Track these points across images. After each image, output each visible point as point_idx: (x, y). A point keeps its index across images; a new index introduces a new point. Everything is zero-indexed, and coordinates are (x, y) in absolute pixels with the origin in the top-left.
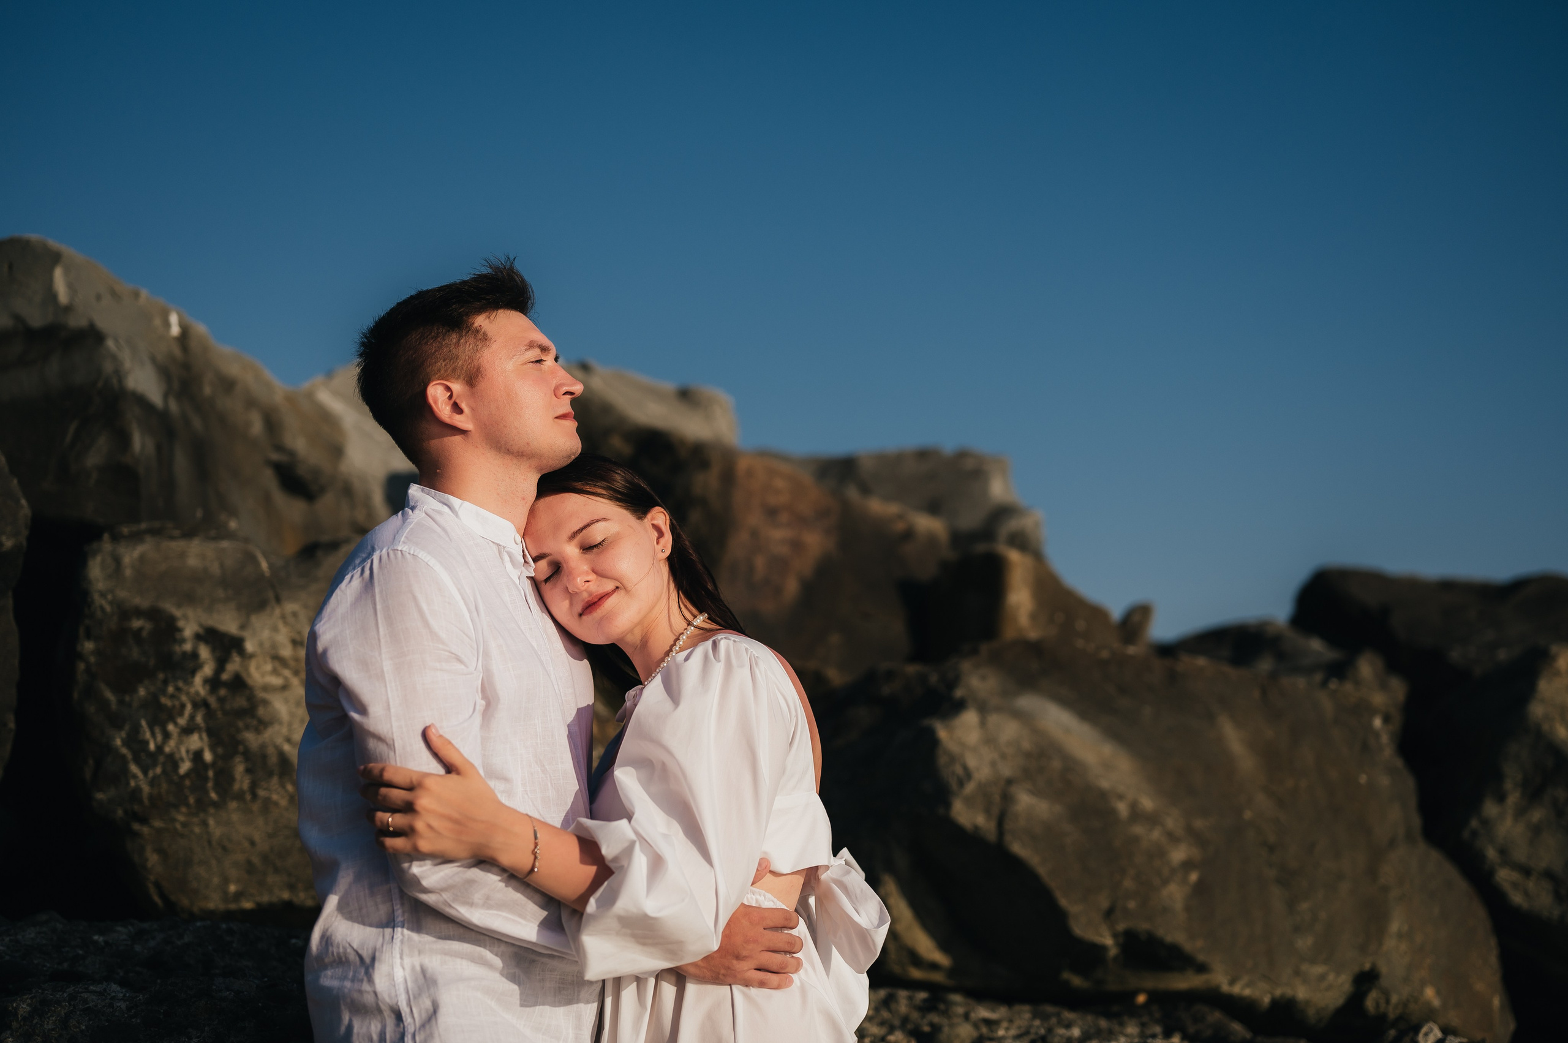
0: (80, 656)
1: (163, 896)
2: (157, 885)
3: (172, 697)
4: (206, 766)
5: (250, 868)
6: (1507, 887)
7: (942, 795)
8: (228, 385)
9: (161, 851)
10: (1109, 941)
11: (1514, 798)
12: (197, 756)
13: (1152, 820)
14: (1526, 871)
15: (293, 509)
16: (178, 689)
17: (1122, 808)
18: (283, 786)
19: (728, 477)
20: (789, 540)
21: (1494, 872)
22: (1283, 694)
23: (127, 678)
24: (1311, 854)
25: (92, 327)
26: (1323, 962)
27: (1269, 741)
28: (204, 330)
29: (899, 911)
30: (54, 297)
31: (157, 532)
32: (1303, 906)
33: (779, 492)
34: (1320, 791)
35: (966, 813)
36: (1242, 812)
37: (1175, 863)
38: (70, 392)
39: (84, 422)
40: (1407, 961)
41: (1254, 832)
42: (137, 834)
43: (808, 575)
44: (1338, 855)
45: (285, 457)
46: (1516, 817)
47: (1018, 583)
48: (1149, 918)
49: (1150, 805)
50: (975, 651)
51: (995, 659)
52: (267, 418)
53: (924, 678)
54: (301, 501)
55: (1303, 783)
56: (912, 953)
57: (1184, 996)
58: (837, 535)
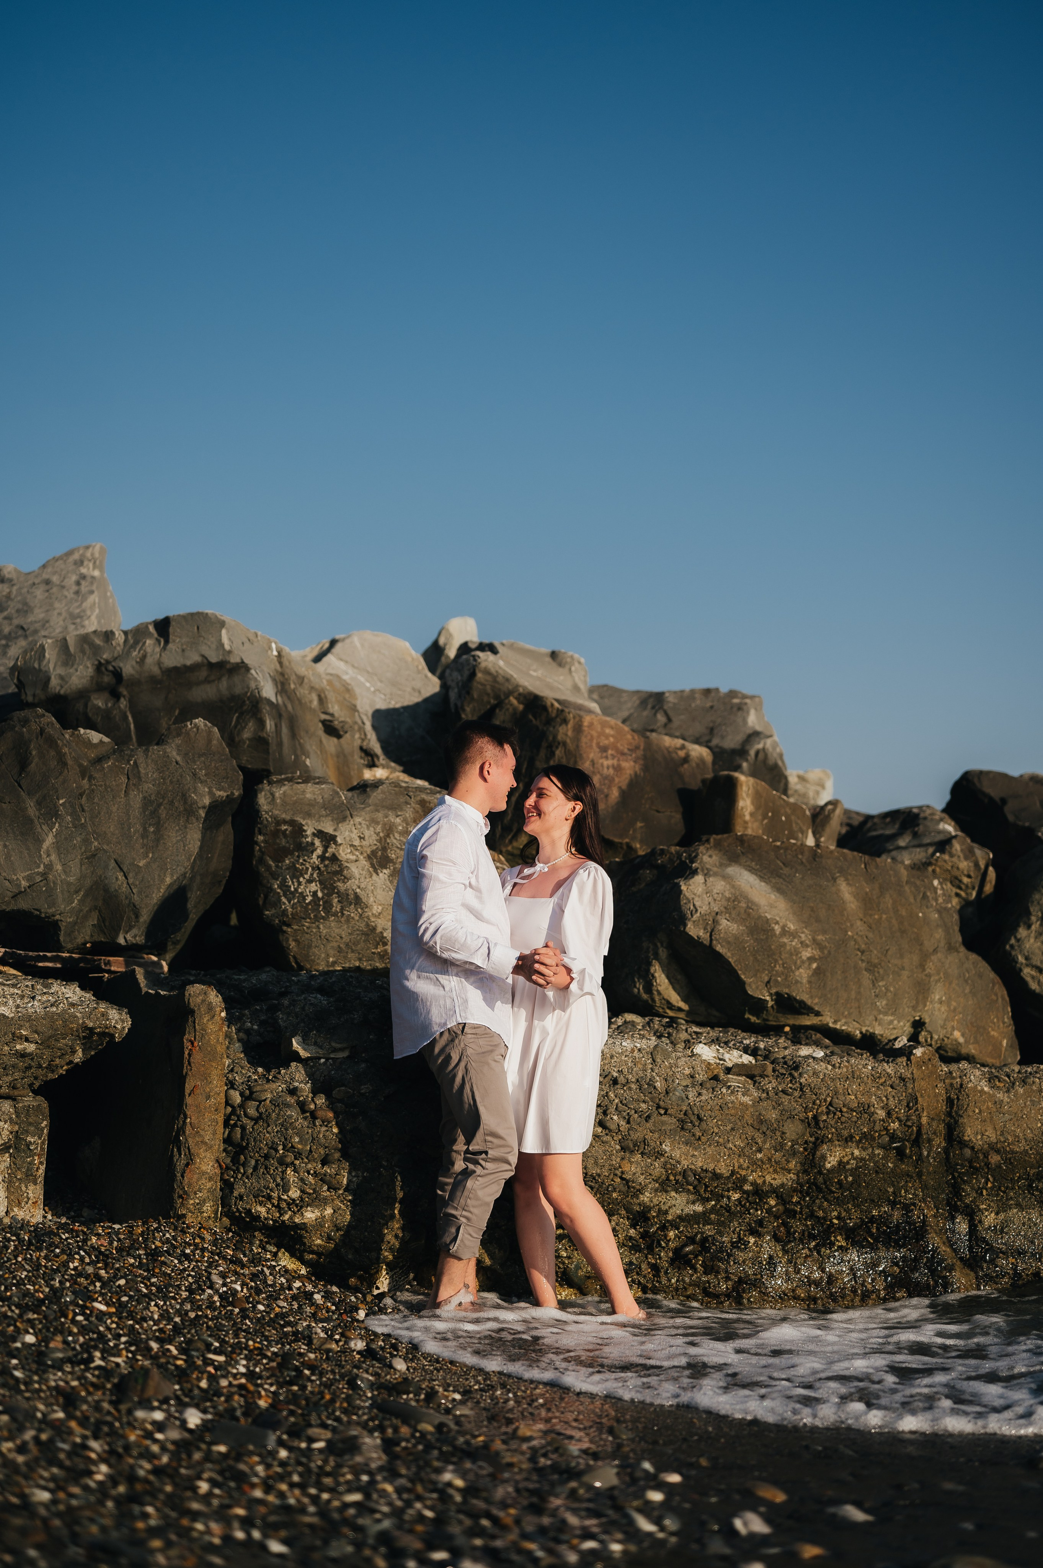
0: (256, 843)
1: (297, 963)
2: (294, 957)
3: (302, 864)
4: (319, 899)
5: (340, 950)
6: (1028, 979)
7: (682, 920)
8: (301, 679)
9: (296, 940)
10: (768, 998)
11: (1036, 926)
12: (315, 894)
13: (793, 935)
15: (331, 743)
16: (304, 860)
17: (777, 929)
18: (357, 910)
19: (578, 729)
20: (613, 766)
21: (1021, 970)
22: (877, 867)
23: (280, 854)
24: (885, 956)
25: (243, 662)
26: (892, 1014)
27: (867, 893)
28: (286, 649)
29: (661, 981)
30: (222, 645)
31: (290, 780)
32: (881, 984)
33: (607, 737)
34: (894, 921)
35: (694, 930)
36: (846, 932)
37: (804, 958)
38: (233, 698)
39: (241, 714)
40: (944, 1016)
41: (853, 943)
42: (285, 932)
43: (624, 787)
44: (902, 957)
45: (327, 717)
46: (1036, 938)
47: (744, 795)
48: (789, 987)
49: (792, 927)
50: (708, 841)
51: (718, 846)
52: (319, 696)
53: (679, 855)
54: (335, 740)
55: (884, 916)
56: (668, 1002)
57: (807, 1028)
58: (642, 762)
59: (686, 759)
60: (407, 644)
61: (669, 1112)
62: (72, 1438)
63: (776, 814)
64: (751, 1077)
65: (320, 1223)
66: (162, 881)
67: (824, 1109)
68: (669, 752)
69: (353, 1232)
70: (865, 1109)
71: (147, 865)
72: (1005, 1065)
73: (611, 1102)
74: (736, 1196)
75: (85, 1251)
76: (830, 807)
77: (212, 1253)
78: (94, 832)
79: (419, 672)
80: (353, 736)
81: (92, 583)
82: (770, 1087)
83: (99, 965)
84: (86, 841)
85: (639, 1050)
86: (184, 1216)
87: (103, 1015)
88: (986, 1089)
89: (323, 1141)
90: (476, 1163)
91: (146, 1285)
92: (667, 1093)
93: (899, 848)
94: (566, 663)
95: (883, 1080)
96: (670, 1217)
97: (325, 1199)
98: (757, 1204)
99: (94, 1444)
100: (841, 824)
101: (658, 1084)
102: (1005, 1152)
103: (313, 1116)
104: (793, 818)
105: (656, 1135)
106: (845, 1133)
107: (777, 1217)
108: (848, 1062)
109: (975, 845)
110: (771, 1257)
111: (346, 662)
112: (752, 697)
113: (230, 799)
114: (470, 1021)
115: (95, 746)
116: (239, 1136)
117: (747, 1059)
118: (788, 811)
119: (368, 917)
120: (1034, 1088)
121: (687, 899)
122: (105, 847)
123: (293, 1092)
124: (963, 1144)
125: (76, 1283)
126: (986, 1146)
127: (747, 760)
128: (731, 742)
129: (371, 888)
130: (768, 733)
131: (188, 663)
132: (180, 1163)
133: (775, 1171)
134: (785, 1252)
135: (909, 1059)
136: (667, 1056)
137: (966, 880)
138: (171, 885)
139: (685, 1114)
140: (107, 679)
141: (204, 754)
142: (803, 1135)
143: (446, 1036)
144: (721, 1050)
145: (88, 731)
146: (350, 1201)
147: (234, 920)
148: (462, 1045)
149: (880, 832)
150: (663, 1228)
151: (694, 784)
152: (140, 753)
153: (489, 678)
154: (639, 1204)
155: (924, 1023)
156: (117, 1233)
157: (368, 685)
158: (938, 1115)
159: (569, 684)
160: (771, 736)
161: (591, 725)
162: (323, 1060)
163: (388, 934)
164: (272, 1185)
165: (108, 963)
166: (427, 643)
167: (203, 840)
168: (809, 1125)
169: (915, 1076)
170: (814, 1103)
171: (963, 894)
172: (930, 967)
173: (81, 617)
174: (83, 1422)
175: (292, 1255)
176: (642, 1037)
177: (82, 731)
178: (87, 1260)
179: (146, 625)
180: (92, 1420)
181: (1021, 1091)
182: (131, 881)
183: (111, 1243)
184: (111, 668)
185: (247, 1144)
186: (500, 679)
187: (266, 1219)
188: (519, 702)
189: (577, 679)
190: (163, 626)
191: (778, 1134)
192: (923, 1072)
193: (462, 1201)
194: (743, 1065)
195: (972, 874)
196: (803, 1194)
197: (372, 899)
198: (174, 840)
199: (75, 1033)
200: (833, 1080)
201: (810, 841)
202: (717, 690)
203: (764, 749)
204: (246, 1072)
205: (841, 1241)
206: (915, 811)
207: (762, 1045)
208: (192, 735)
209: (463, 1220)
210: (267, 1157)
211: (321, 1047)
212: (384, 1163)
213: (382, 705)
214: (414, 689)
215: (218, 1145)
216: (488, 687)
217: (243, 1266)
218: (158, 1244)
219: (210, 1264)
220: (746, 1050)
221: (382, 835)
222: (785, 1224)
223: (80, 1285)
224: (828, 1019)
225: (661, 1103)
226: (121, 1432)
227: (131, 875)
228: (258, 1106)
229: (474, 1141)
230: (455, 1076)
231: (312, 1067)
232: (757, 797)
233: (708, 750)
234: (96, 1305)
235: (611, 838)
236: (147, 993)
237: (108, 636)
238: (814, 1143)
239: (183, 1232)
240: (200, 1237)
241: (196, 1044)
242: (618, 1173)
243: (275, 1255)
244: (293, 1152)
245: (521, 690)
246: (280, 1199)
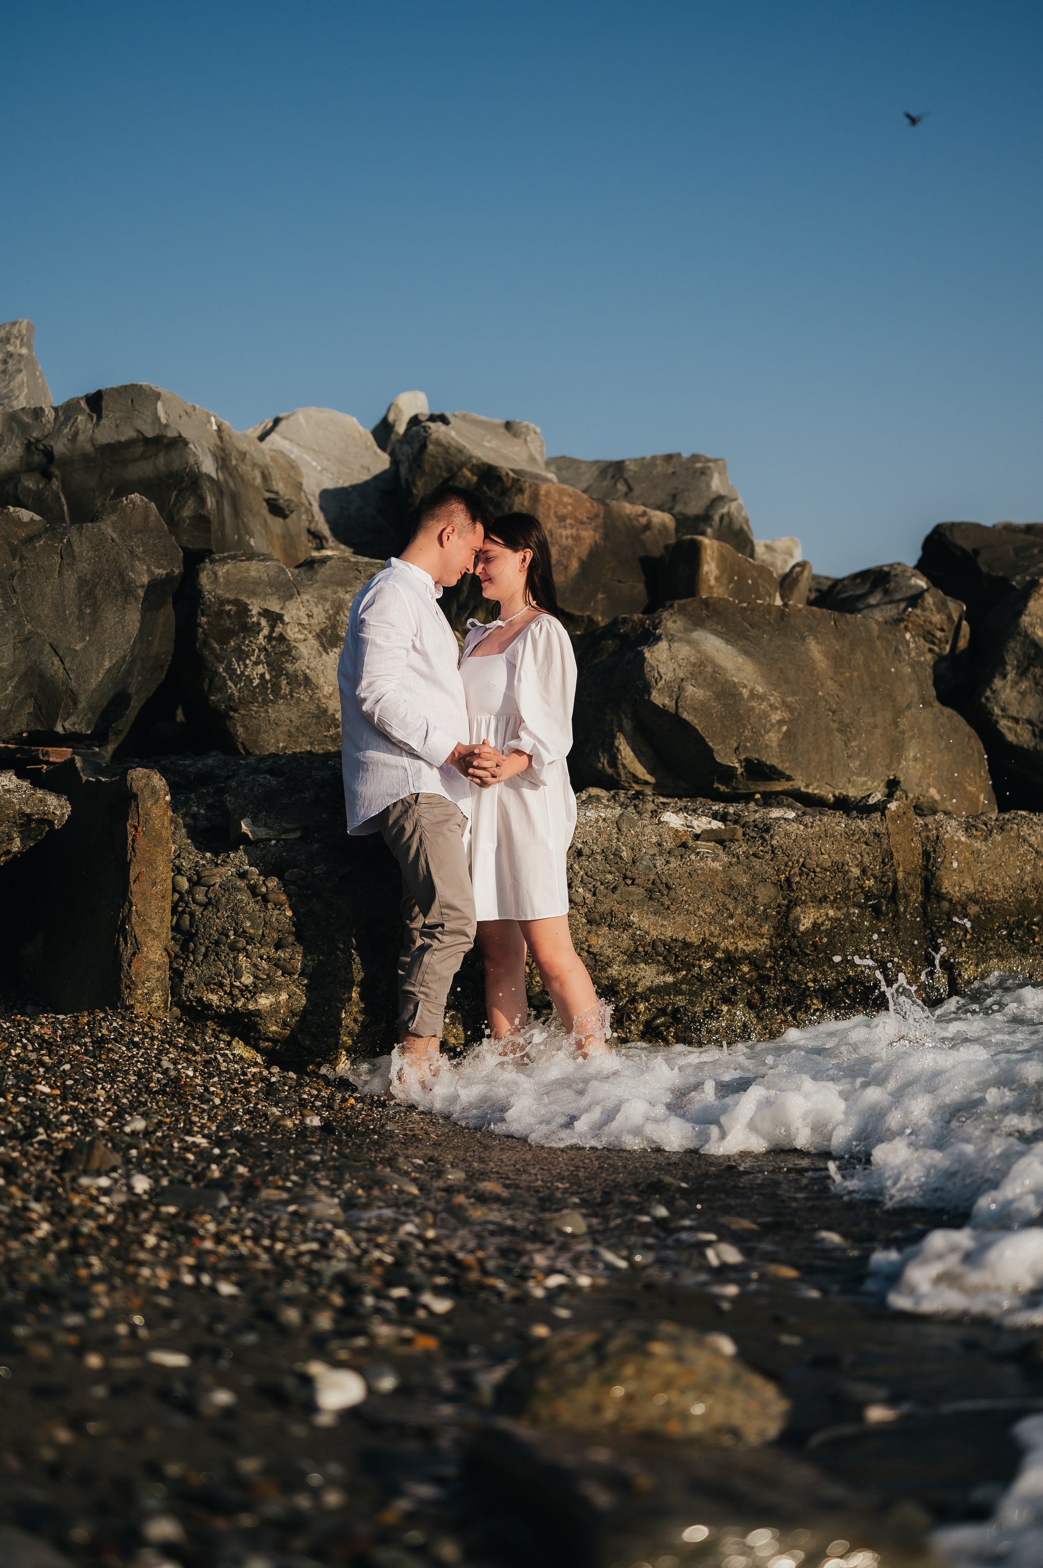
0: (199, 625)
1: (245, 749)
2: (243, 744)
3: (248, 646)
4: (267, 682)
5: (290, 734)
6: (1005, 731)
7: (647, 688)
8: (243, 455)
9: (244, 726)
10: (737, 765)
11: (1011, 675)
12: (262, 676)
13: (762, 698)
14: (1016, 720)
15: (276, 524)
16: (250, 642)
17: (745, 692)
18: (307, 692)
20: (572, 536)
21: (997, 722)
22: (847, 623)
23: (224, 636)
24: (857, 714)
25: (180, 436)
26: (866, 775)
27: (837, 651)
28: (227, 424)
29: (626, 753)
30: (158, 419)
31: (233, 558)
32: (853, 744)
33: (565, 505)
34: (866, 678)
35: (659, 698)
36: (817, 692)
37: (774, 721)
38: (171, 474)
39: (181, 491)
40: (919, 774)
41: (823, 703)
42: (232, 718)
43: (584, 557)
44: (874, 714)
45: (272, 496)
46: (1012, 687)
47: (709, 559)
48: (758, 752)
49: (761, 690)
50: (671, 606)
51: (682, 610)
52: (263, 473)
53: (642, 622)
54: (281, 520)
55: (856, 674)
56: (634, 776)
57: (778, 793)
58: (601, 531)
59: (648, 526)
60: (355, 420)
61: (636, 882)
62: (12, 1202)
63: (742, 577)
64: (721, 842)
65: (275, 1009)
66: (101, 665)
67: (797, 870)
68: (630, 519)
69: (309, 1017)
70: (839, 868)
71: (84, 649)
72: (982, 814)
73: (576, 874)
74: (708, 965)
75: (27, 1039)
76: (798, 569)
77: (162, 1041)
78: (27, 614)
79: (367, 448)
80: (299, 517)
81: (19, 361)
82: (740, 851)
83: (37, 756)
84: (19, 624)
85: (604, 820)
86: (132, 1006)
87: (41, 801)
88: (963, 839)
89: (276, 924)
90: (433, 937)
91: (91, 1069)
92: (634, 862)
93: (870, 606)
94: (521, 432)
95: (857, 837)
96: (639, 990)
97: (280, 984)
98: (729, 971)
99: (36, 1206)
100: (810, 590)
101: (624, 854)
102: (984, 902)
103: (265, 899)
104: (760, 580)
105: (624, 906)
106: (819, 894)
107: (750, 984)
108: (820, 820)
109: (948, 598)
110: (745, 1025)
111: (291, 441)
112: (715, 461)
113: (169, 577)
114: (424, 790)
115: (26, 525)
116: (188, 923)
117: (716, 825)
118: (755, 574)
119: (319, 699)
120: (1012, 834)
121: (651, 666)
122: (39, 631)
123: (243, 875)
124: (940, 897)
125: (18, 1068)
126: (964, 897)
127: (711, 526)
128: (694, 508)
129: (321, 668)
130: (733, 497)
131: (123, 439)
132: (127, 953)
133: (748, 937)
134: (760, 1018)
135: (883, 814)
136: (633, 824)
137: (939, 634)
138: (109, 670)
139: (653, 883)
140: (37, 459)
141: (141, 531)
142: (776, 898)
143: (399, 807)
144: (689, 818)
145: (18, 509)
146: (305, 985)
147: (180, 716)
148: (416, 816)
149: (850, 593)
150: (633, 1001)
151: (657, 551)
152: (74, 529)
153: (440, 449)
154: (608, 978)
155: (899, 782)
156: (62, 1022)
157: (314, 463)
158: (913, 869)
159: (525, 455)
160: (735, 499)
161: (548, 493)
162: (273, 842)
163: (338, 716)
164: (224, 972)
165: (46, 754)
166: (376, 420)
167: (142, 621)
168: (782, 887)
169: (890, 831)
170: (786, 865)
171: (936, 649)
172: (904, 723)
173: (9, 397)
174: (25, 1187)
175: (247, 1043)
176: (606, 807)
177: (11, 509)
178: (30, 1047)
179: (77, 400)
180: (34, 1186)
181: (999, 838)
182: (67, 666)
183: (55, 1031)
184: (41, 447)
185: (197, 931)
186: (452, 450)
187: (218, 1007)
188: (473, 474)
189: (533, 449)
190: (95, 401)
191: (750, 898)
192: (898, 826)
193: (420, 977)
194: (712, 830)
195: (945, 627)
196: (776, 958)
197: (322, 680)
198: (112, 622)
199: (12, 820)
200: (805, 840)
201: (778, 602)
202: (679, 455)
203: (728, 513)
204: (193, 858)
205: (817, 1004)
206: (886, 569)
207: (731, 810)
208: (128, 510)
209: (421, 996)
210: (217, 943)
211: (271, 829)
212: (342, 946)
213: (330, 485)
214: (362, 467)
215: (166, 933)
216: (440, 460)
217: (195, 1054)
218: (105, 1031)
219: (160, 1052)
220: (715, 816)
221: (331, 612)
222: (759, 990)
223: (22, 1069)
224: (799, 784)
225: (628, 873)
226: (64, 1195)
227: (67, 660)
228: (207, 891)
229: (430, 915)
230: (409, 848)
231: (262, 849)
232: (722, 560)
233: (670, 516)
234: (40, 1087)
235: (572, 611)
236: (87, 781)
237: (38, 413)
238: (787, 906)
239: (131, 1021)
240: (149, 1026)
241: (140, 829)
242: (585, 947)
243: (229, 1044)
244: (245, 937)
245: (474, 461)
246: (232, 986)
